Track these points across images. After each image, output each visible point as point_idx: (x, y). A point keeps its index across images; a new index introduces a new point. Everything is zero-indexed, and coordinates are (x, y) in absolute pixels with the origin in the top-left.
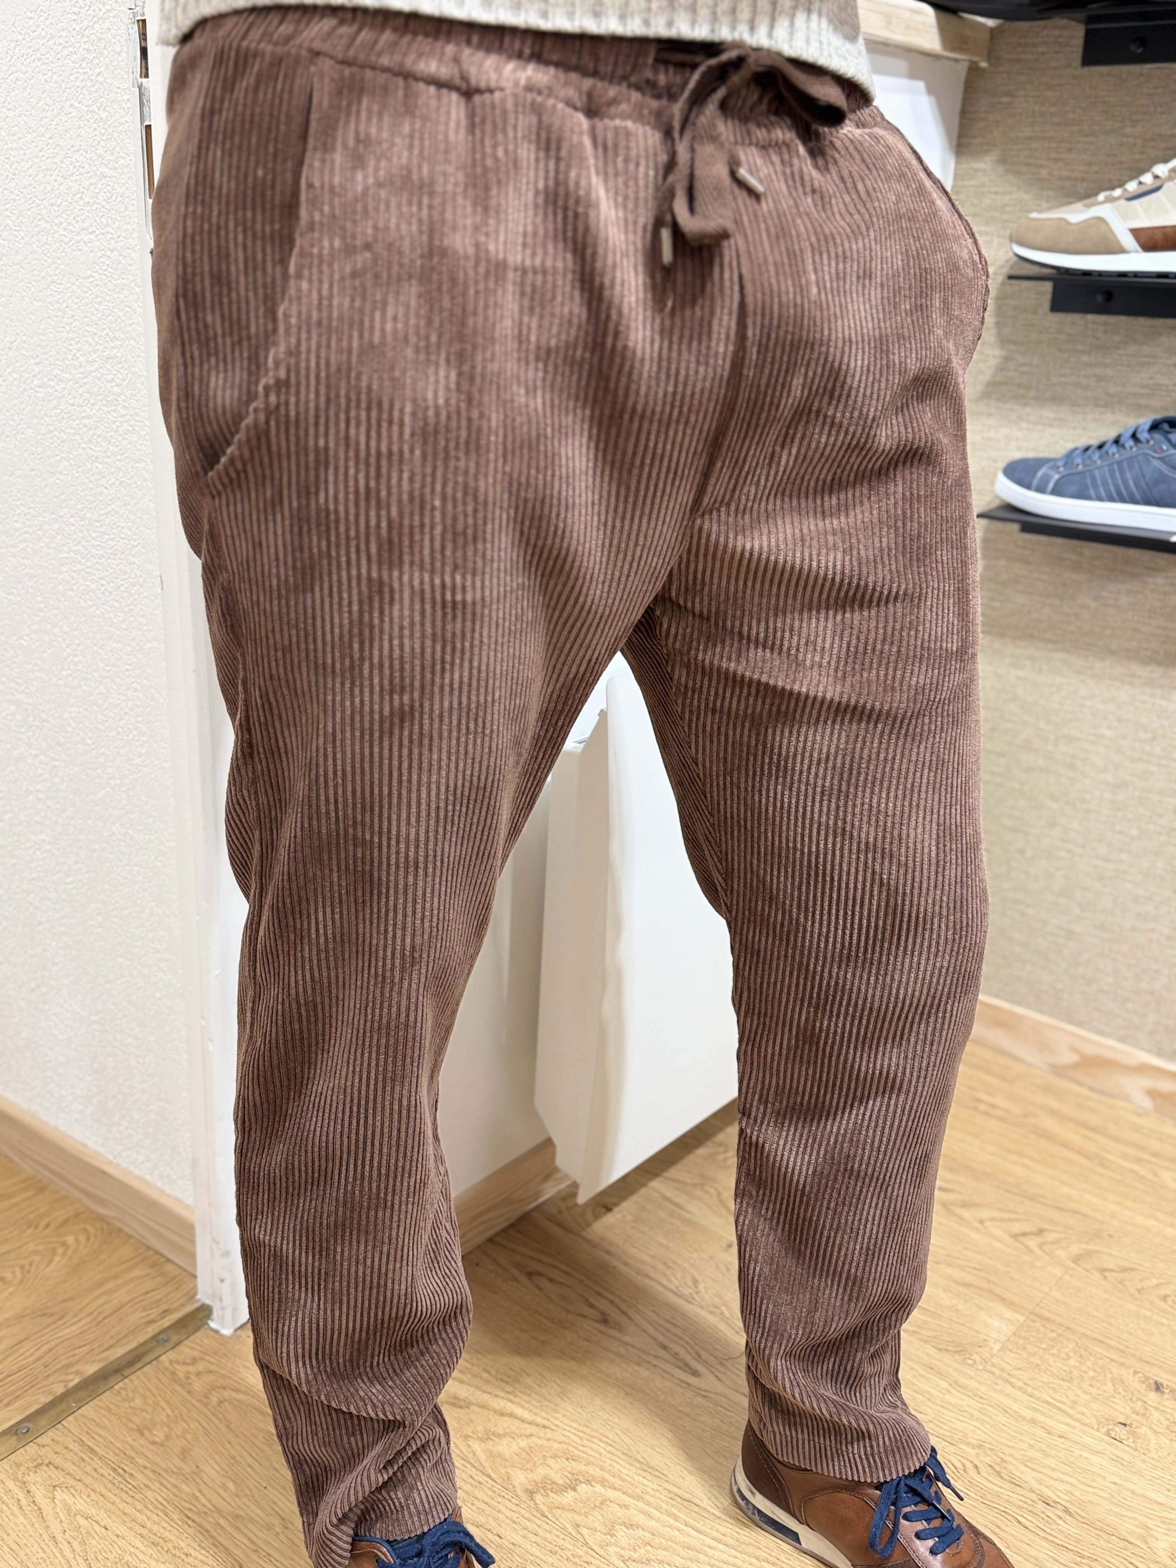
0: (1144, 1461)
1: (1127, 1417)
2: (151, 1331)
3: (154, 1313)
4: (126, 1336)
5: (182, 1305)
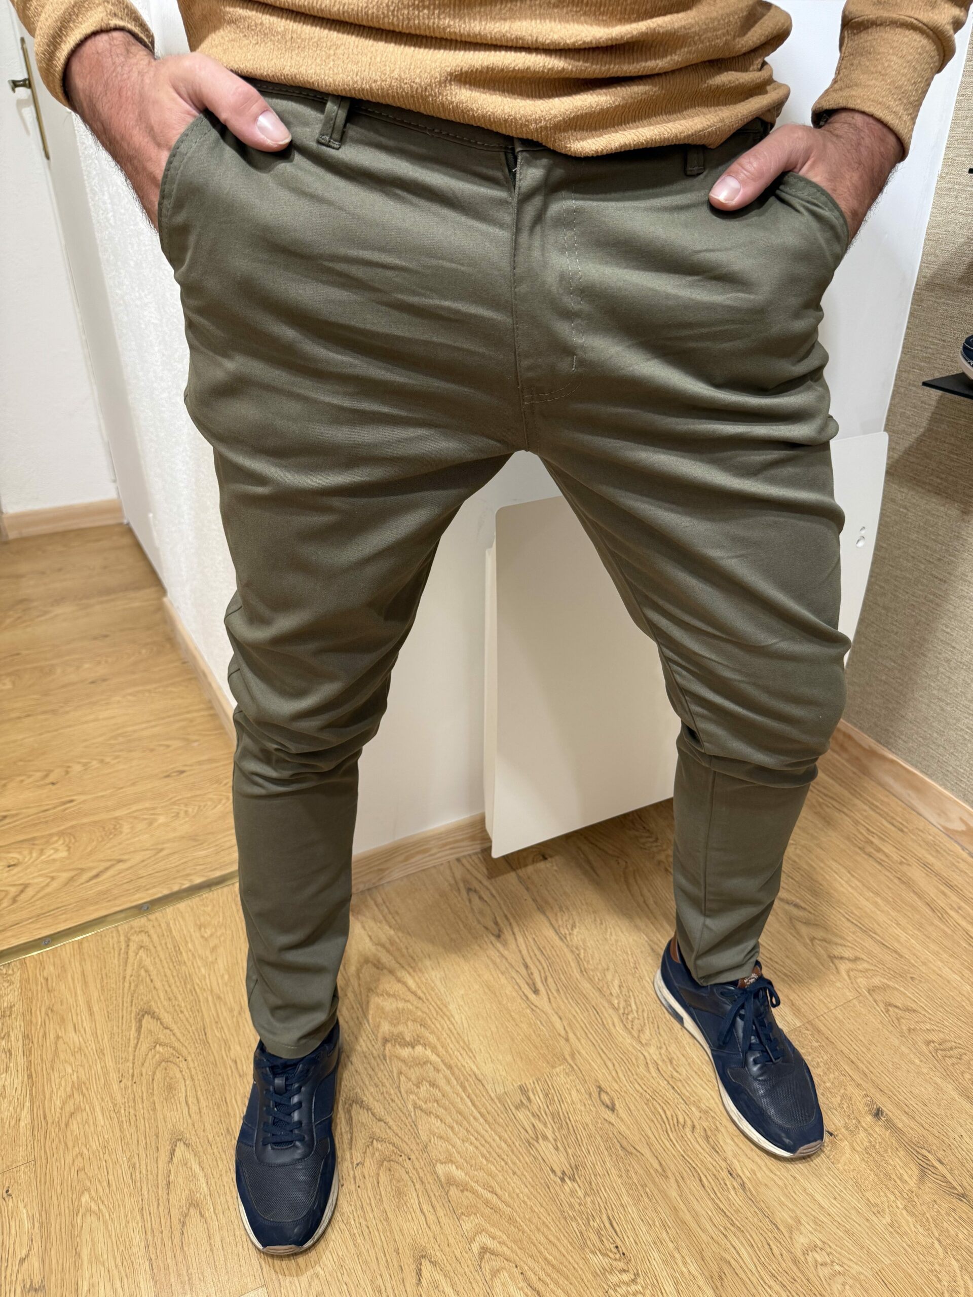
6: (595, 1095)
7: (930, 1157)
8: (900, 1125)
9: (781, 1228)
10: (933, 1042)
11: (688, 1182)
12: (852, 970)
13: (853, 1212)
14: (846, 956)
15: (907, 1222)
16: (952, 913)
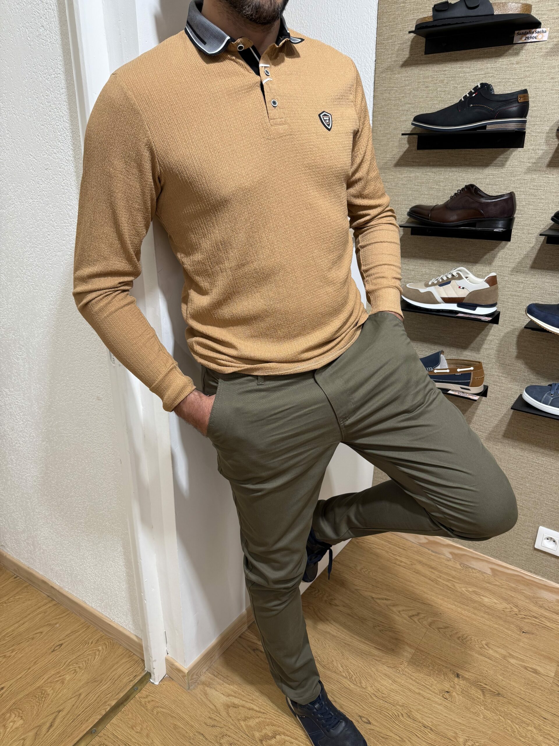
0: (454, 707)
1: (449, 689)
2: (132, 684)
3: (132, 677)
4: (123, 688)
5: (141, 673)
6: (360, 720)
7: (482, 684)
8: (467, 677)
9: (452, 739)
10: (460, 637)
11: (413, 739)
12: (420, 619)
13: (470, 719)
14: (414, 614)
15: (488, 714)
16: (439, 580)
